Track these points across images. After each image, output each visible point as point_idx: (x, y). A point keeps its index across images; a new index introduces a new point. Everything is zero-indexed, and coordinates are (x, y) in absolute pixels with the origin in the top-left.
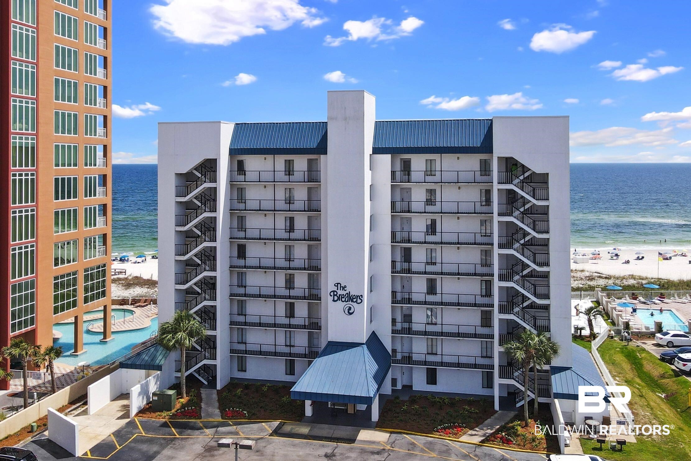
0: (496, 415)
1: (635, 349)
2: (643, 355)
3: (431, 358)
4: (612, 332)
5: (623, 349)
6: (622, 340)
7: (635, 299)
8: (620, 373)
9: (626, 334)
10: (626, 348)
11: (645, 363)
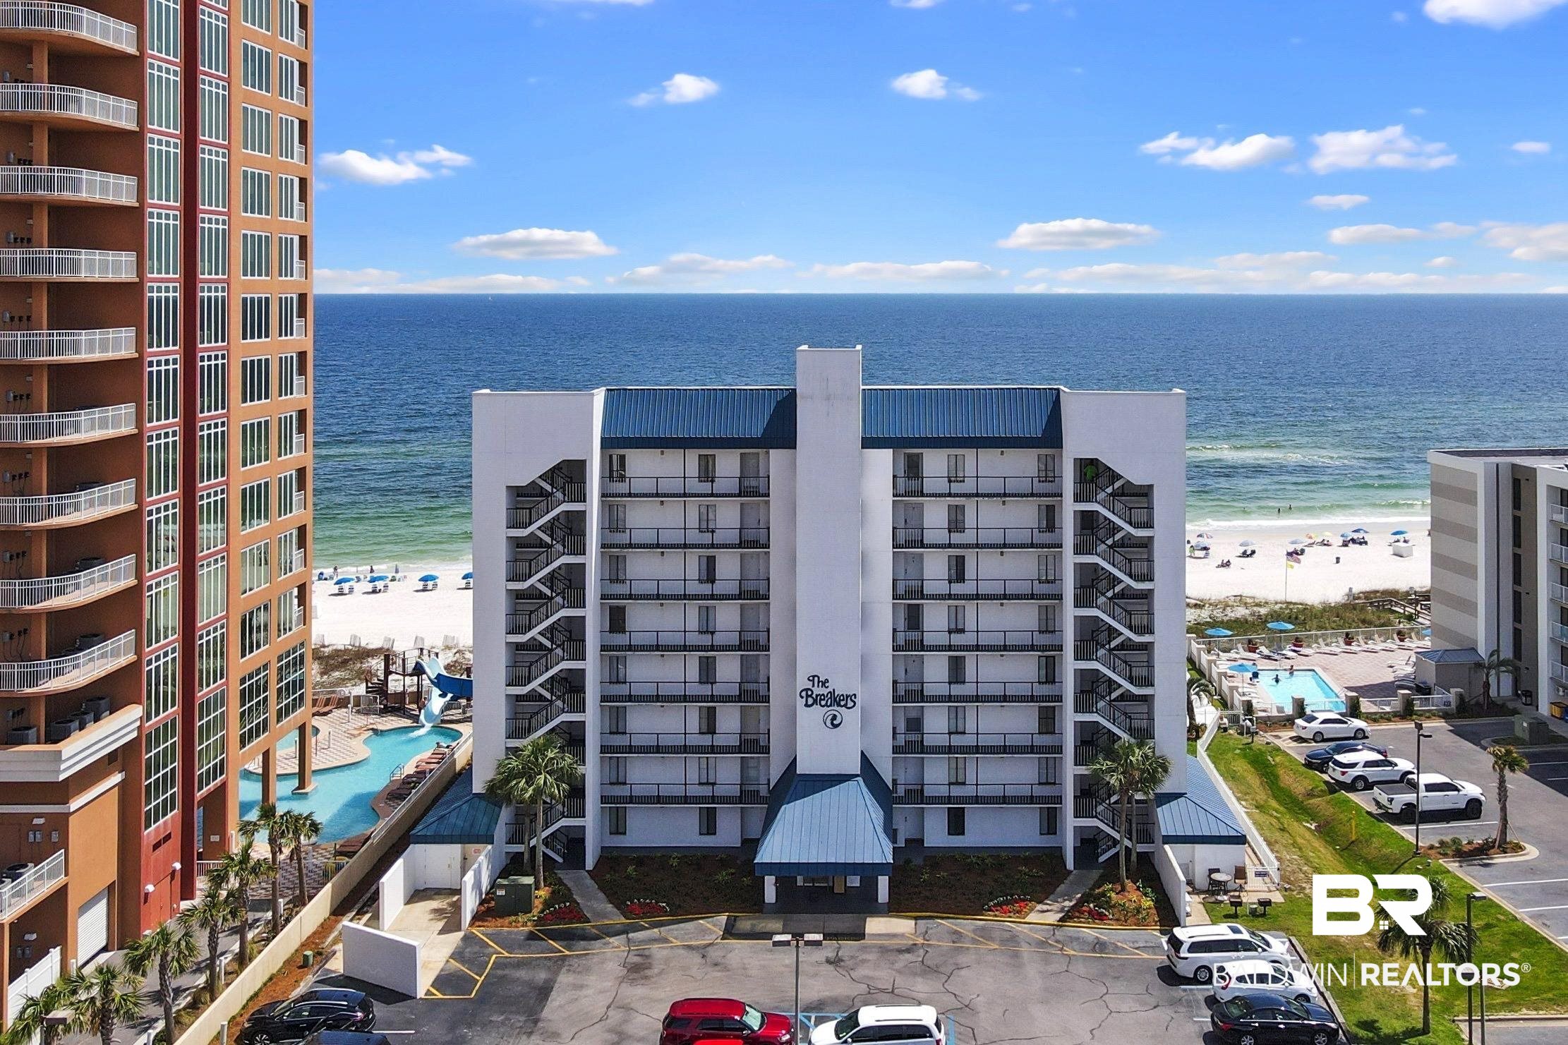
0: (1071, 878)
1: (1264, 749)
2: (1278, 759)
3: (957, 791)
4: (1225, 720)
5: (1245, 749)
6: (1241, 734)
7: (1253, 650)
8: (1247, 794)
9: (1249, 723)
10: (1250, 749)
11: (1281, 772)
